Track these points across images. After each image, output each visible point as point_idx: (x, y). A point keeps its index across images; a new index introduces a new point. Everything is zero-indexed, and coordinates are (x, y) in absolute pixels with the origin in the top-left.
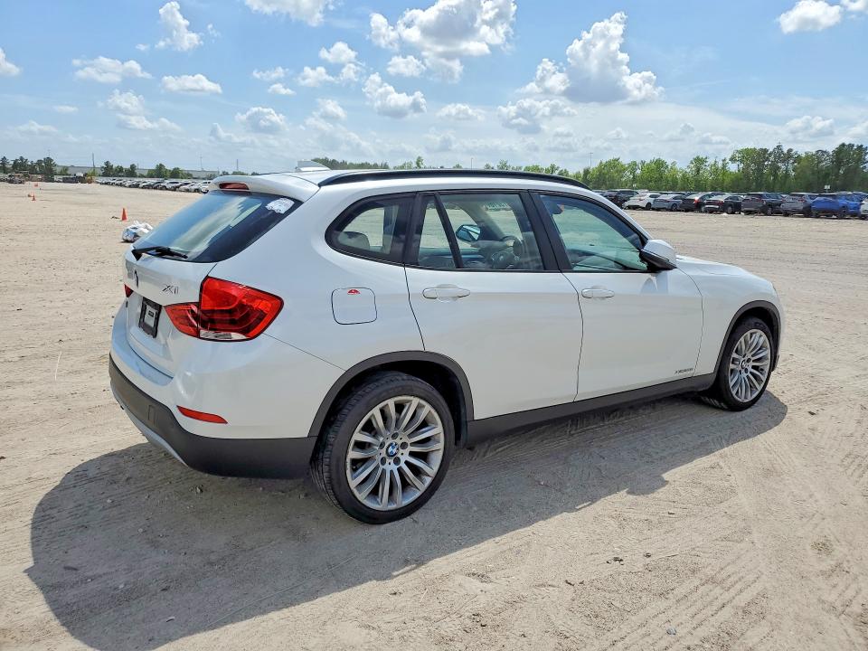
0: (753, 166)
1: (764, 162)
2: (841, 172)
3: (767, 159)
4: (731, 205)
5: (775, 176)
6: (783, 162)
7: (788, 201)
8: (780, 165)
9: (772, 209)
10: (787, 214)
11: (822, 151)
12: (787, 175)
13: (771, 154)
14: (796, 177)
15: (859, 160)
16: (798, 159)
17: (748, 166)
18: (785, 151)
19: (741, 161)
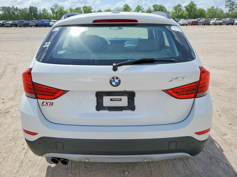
0: (7, 12)
1: (10, 11)
2: (32, 14)
3: (11, 10)
4: (14, 24)
5: (14, 15)
6: (16, 11)
7: (31, 23)
8: (15, 12)
9: (27, 25)
10: (31, 26)
11: (26, 8)
12: (18, 15)
13: (11, 8)
14: (21, 16)
15: (36, 11)
16: (20, 10)
17: (5, 12)
18: (15, 8)
19: (3, 10)
